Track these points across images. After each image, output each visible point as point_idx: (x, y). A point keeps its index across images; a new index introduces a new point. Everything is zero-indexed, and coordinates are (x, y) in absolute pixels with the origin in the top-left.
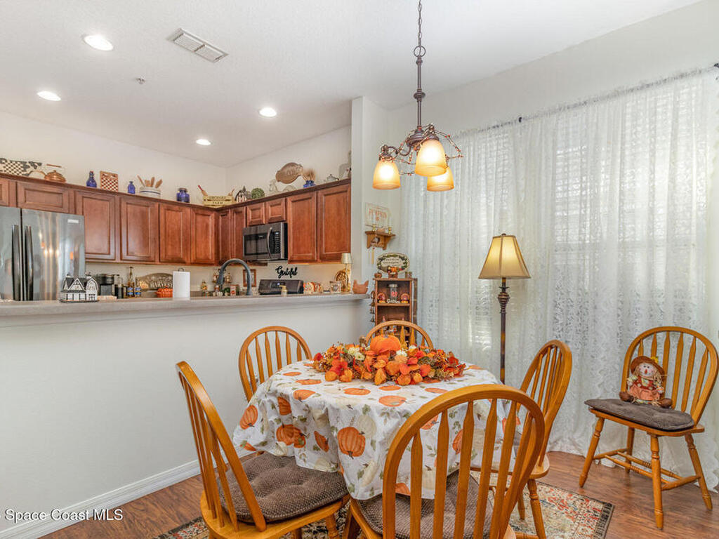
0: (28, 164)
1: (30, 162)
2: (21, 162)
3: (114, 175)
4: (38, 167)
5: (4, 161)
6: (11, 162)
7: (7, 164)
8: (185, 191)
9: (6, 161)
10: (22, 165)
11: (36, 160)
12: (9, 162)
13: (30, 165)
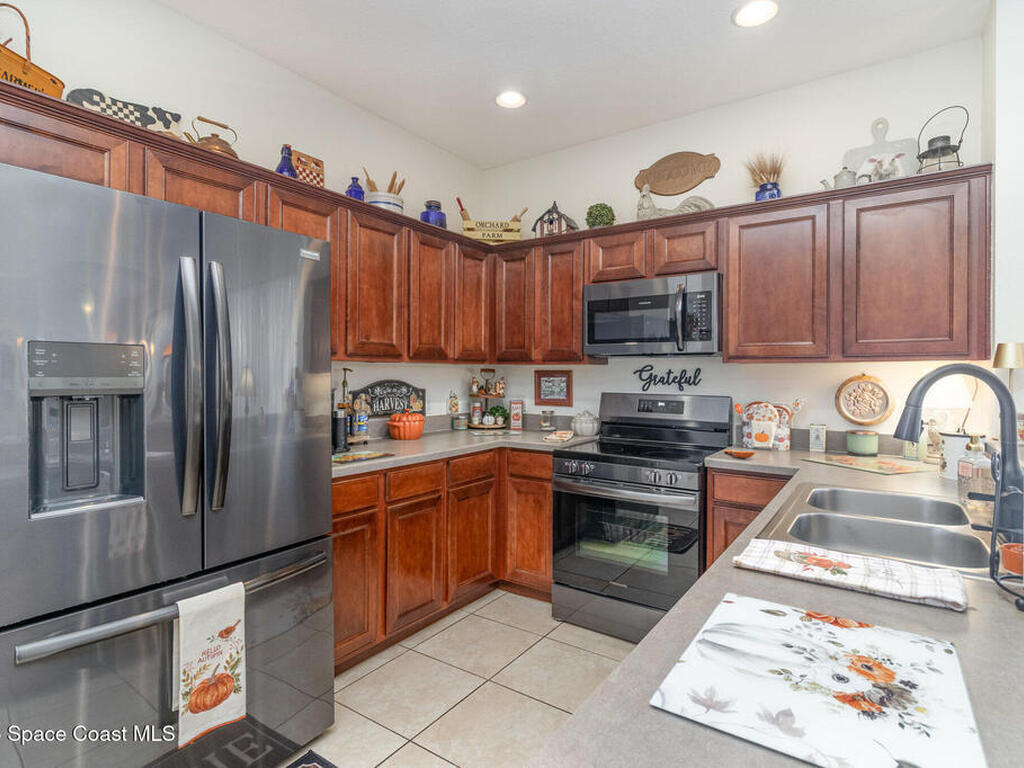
0: (151, 113)
1: (154, 109)
2: (138, 107)
3: (318, 163)
4: (173, 123)
5: (96, 98)
6: (114, 102)
7: (103, 105)
8: (438, 207)
9: (103, 99)
10: (137, 114)
11: (169, 107)
12: (109, 102)
13: (155, 117)
